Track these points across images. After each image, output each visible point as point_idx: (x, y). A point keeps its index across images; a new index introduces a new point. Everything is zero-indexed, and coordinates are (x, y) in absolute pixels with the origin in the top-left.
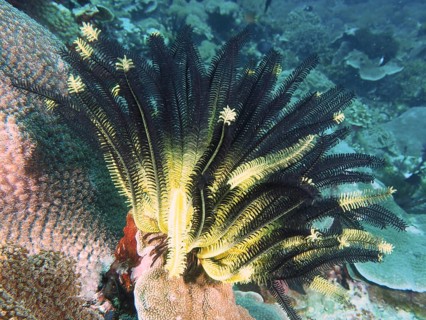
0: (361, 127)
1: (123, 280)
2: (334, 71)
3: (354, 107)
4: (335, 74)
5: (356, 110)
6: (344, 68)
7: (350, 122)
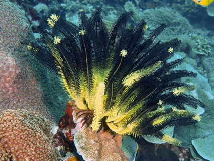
0: (204, 55)
1: (67, 136)
2: (187, 9)
3: (199, 41)
4: (188, 11)
5: (200, 43)
6: (195, 7)
7: (196, 52)
